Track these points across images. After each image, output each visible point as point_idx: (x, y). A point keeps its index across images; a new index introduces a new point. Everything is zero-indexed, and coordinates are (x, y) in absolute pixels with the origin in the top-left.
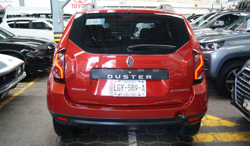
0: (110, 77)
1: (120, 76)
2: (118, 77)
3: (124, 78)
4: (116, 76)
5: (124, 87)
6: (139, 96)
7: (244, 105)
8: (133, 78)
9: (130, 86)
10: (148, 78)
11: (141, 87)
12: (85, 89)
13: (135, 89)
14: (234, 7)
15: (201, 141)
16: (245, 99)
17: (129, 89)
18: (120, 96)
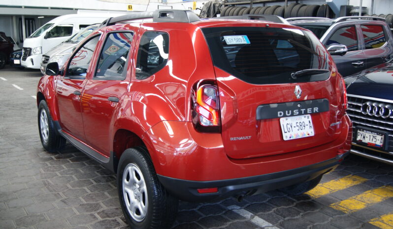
0: (281, 114)
1: (290, 111)
2: (288, 113)
3: (295, 114)
4: (287, 112)
5: (293, 127)
6: (308, 136)
7: (359, 138)
8: (303, 113)
9: (298, 124)
10: (316, 111)
11: (308, 123)
12: (250, 137)
13: (304, 127)
14: (199, 12)
15: (319, 195)
16: (359, 131)
17: (297, 128)
18: (292, 139)
